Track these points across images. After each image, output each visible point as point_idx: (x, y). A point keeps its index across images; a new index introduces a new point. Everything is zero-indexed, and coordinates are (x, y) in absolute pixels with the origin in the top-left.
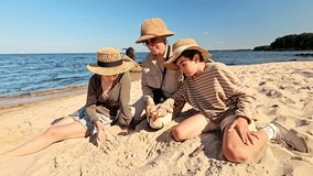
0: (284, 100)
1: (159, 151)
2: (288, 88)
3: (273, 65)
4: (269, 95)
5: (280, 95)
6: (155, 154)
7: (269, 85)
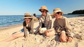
0: (76, 27)
1: (43, 40)
2: (77, 24)
3: (73, 18)
4: (72, 25)
5: (74, 26)
6: (42, 41)
7: (72, 23)
